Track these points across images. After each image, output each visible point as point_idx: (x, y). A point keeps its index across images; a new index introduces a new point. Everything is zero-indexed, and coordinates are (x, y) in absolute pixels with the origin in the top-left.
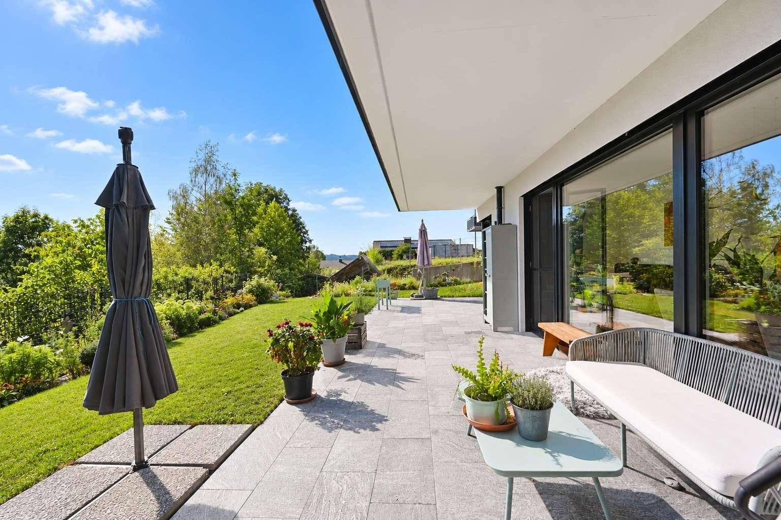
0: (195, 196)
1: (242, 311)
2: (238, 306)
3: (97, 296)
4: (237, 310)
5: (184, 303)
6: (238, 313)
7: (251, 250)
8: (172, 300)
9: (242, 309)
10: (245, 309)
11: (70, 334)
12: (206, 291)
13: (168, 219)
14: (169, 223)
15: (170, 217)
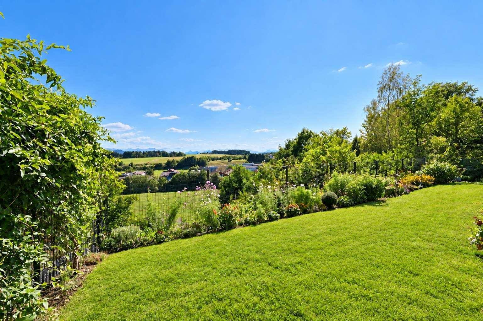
0: (381, 106)
1: (421, 188)
2: (417, 183)
3: (329, 169)
4: (416, 187)
5: (376, 177)
6: (417, 189)
7: (428, 140)
8: (367, 175)
9: (420, 186)
10: (424, 187)
11: (318, 186)
12: (390, 169)
13: (363, 124)
14: (364, 127)
15: (365, 123)
